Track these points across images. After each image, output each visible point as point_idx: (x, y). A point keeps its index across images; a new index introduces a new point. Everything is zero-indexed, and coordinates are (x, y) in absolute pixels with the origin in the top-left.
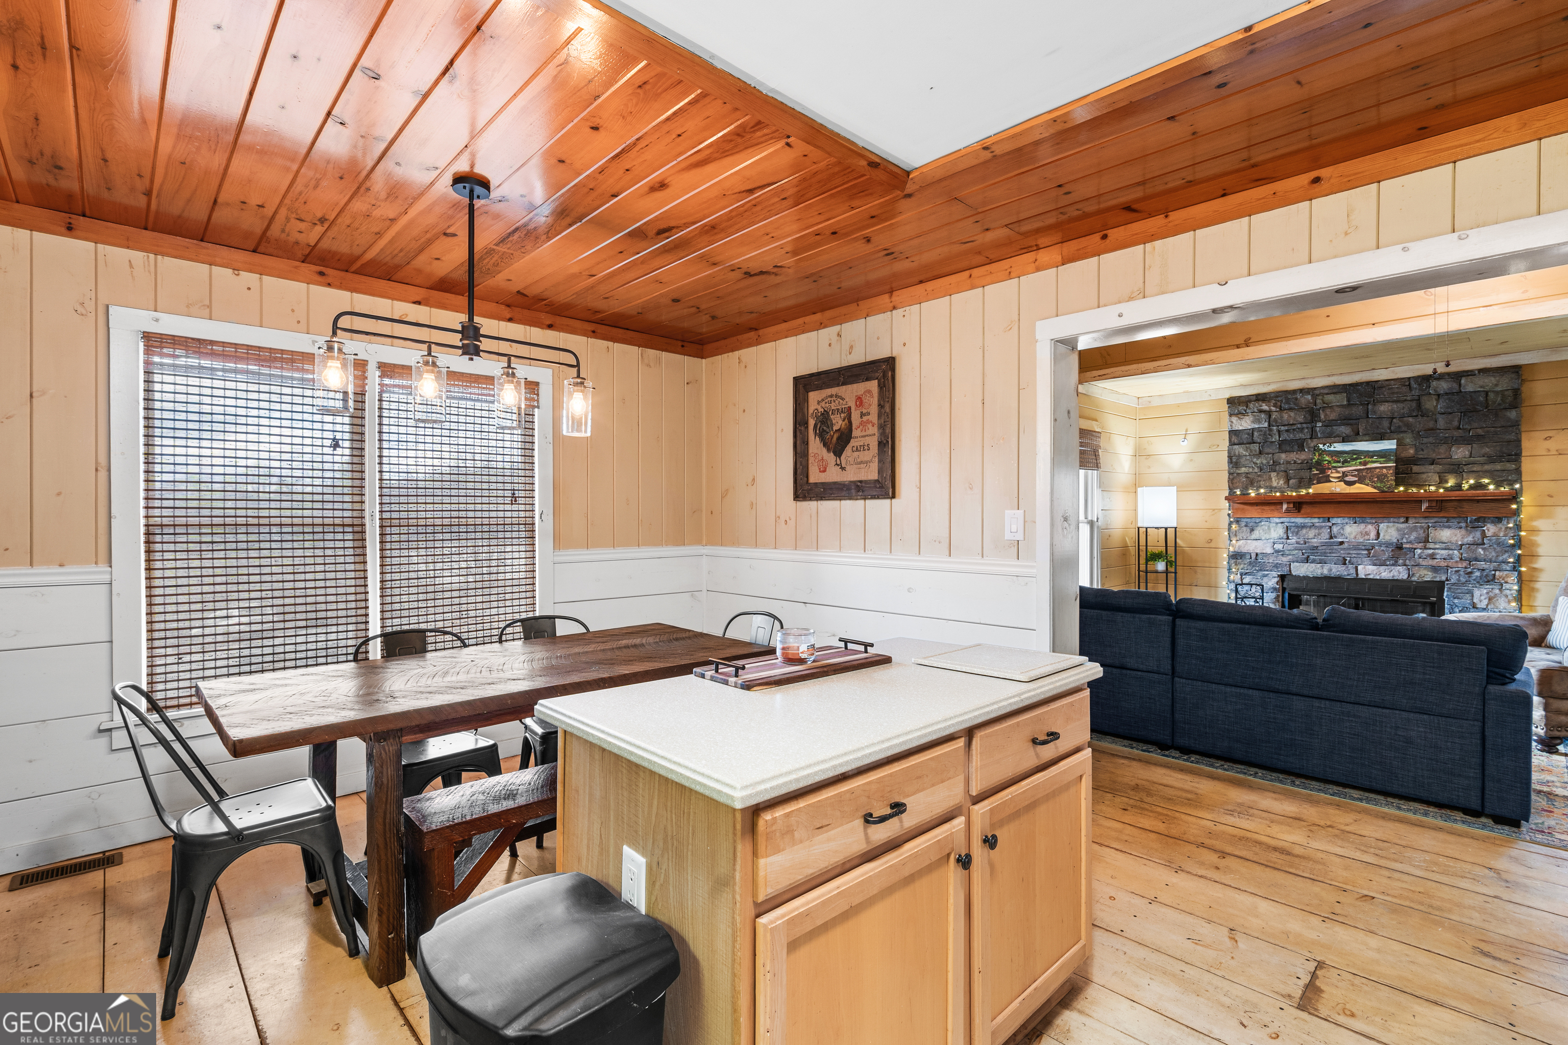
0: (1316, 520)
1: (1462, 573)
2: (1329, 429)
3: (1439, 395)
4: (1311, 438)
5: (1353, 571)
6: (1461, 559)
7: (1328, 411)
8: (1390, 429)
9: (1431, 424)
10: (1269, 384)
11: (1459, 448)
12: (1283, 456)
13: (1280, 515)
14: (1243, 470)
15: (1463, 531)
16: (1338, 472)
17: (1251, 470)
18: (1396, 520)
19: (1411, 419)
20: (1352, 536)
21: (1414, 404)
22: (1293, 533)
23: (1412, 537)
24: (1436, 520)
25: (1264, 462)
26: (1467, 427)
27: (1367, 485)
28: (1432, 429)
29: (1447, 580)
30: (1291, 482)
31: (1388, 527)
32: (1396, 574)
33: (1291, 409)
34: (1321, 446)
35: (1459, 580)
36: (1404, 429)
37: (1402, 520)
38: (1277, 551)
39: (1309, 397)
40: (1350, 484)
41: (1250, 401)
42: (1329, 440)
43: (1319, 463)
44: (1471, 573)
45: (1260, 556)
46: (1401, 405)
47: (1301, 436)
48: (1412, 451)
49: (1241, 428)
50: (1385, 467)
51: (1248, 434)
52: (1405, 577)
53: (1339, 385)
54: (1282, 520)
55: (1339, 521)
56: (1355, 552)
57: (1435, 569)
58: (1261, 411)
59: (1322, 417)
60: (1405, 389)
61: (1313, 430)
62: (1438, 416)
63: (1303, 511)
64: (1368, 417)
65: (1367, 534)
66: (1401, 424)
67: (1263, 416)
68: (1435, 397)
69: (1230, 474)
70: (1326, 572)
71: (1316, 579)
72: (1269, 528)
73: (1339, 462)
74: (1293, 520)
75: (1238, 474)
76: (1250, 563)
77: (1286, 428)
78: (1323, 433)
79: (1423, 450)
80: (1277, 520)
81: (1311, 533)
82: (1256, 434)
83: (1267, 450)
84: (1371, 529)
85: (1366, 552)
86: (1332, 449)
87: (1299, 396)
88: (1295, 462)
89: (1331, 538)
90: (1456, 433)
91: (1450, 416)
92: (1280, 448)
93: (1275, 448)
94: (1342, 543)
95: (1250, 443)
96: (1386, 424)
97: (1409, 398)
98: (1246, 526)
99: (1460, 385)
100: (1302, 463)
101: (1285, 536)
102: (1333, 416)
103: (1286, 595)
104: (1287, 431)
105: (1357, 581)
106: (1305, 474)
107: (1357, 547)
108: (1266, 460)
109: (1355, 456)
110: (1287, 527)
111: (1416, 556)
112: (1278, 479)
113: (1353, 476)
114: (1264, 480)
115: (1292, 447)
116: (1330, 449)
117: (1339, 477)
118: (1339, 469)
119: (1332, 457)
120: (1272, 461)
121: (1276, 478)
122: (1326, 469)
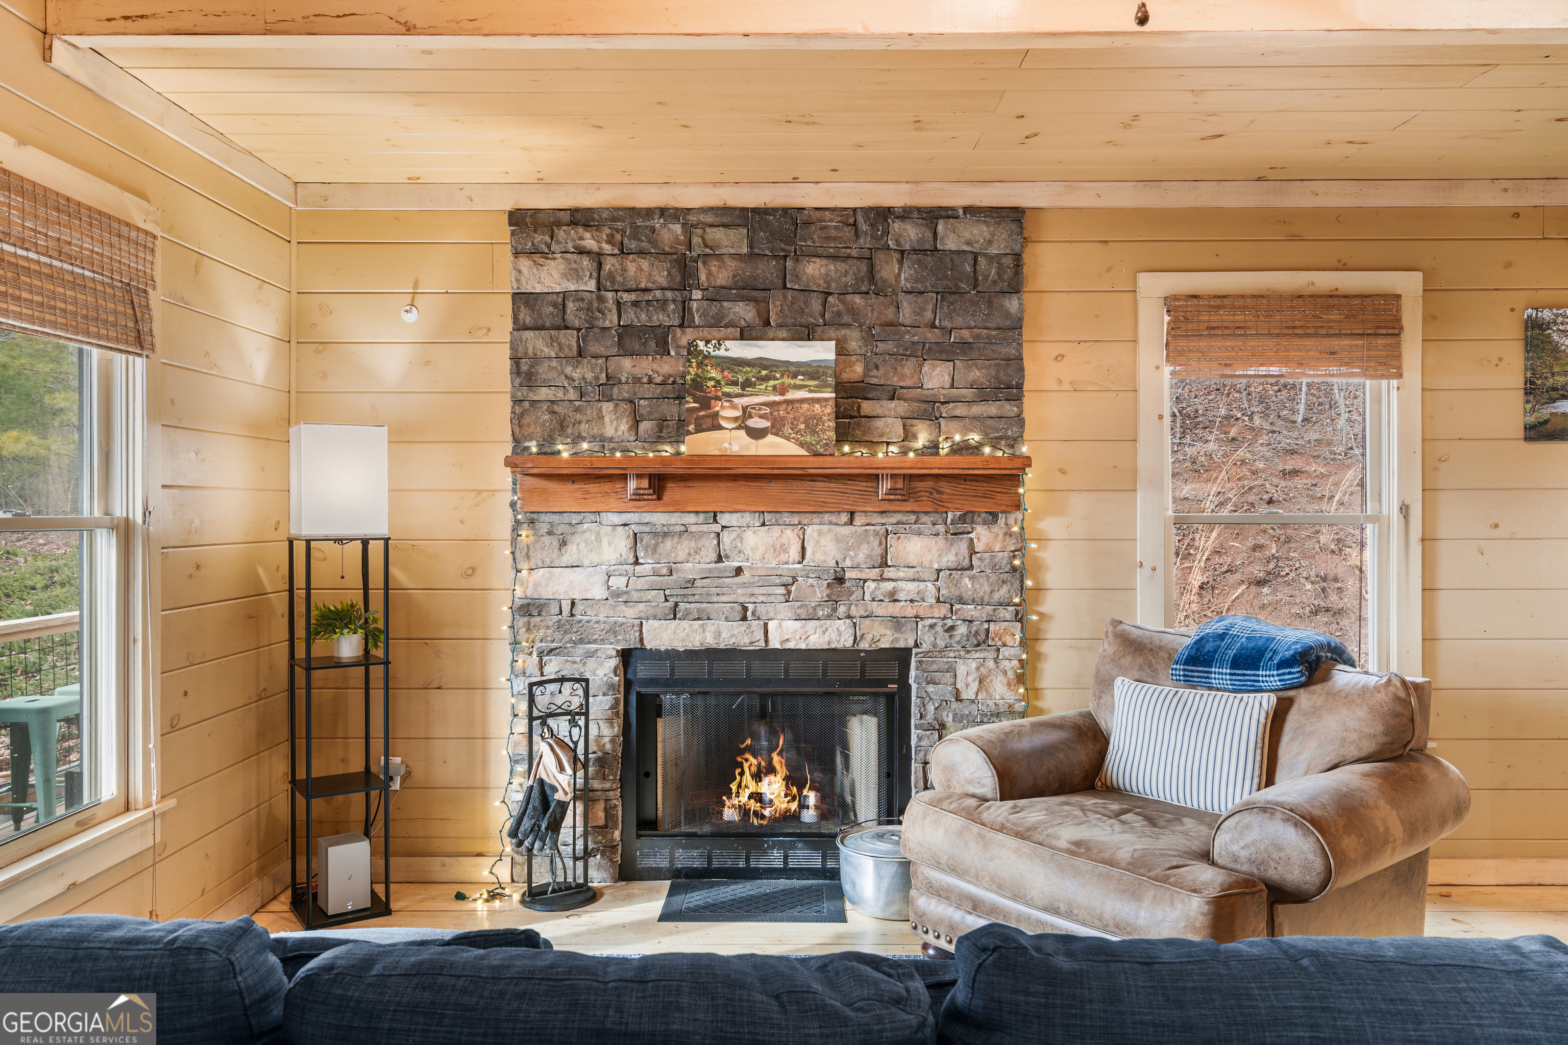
0: (690, 519)
1: (939, 629)
2: (714, 308)
3: (902, 252)
4: (681, 326)
5: (759, 635)
6: (938, 601)
7: (714, 265)
8: (823, 316)
9: (890, 314)
10: (598, 186)
11: (934, 367)
12: (627, 363)
13: (622, 506)
14: (544, 393)
15: (941, 540)
16: (734, 407)
17: (560, 395)
18: (833, 518)
19: (858, 299)
20: (758, 555)
21: (864, 267)
22: (646, 549)
23: (861, 556)
24: (898, 517)
25: (589, 376)
26: (947, 323)
27: (788, 439)
28: (891, 324)
29: (916, 645)
30: (645, 426)
31: (820, 533)
32: (834, 636)
33: (641, 253)
34: (701, 345)
35: (934, 646)
36: (847, 319)
37: (845, 518)
38: (617, 594)
39: (677, 228)
40: (756, 434)
41: (559, 224)
42: (716, 332)
43: (698, 384)
44: (952, 628)
45: (579, 607)
46: (842, 266)
47: (660, 318)
48: (859, 369)
49: (539, 289)
50: (818, 401)
51: (555, 305)
52: (849, 644)
53: (734, 209)
54: (625, 518)
55: (733, 519)
56: (762, 590)
57: (897, 623)
58: (581, 251)
59: (703, 277)
60: (848, 232)
61: (684, 307)
62: (902, 297)
63: (667, 497)
64: (785, 287)
65: (784, 549)
66: (841, 307)
67: (586, 262)
68: (897, 256)
69: (517, 402)
70: (710, 641)
71: (691, 654)
72: (599, 539)
73: (735, 383)
74: (647, 517)
75: (533, 403)
76: (559, 626)
77: (633, 297)
78: (704, 315)
79: (877, 367)
80: (616, 519)
81: (683, 548)
82: (570, 305)
83: (594, 348)
84: (791, 537)
85: (782, 590)
86: (722, 353)
87: (657, 223)
88: (650, 381)
89: (720, 559)
90: (932, 336)
91: (920, 299)
92: (620, 344)
93: (607, 346)
94: (739, 571)
95: (558, 328)
96: (816, 304)
97: (854, 253)
98: (550, 533)
99: (935, 234)
100: (663, 383)
101: (631, 560)
102: (723, 277)
103: (633, 699)
104: (635, 304)
105: (767, 654)
106: (671, 410)
107: (765, 580)
108: (592, 371)
109: (764, 373)
110: (635, 534)
111: (867, 597)
112: (617, 419)
113: (761, 417)
114: (587, 422)
115: (645, 344)
116: (717, 353)
117: (736, 419)
118: (736, 400)
119: (722, 371)
120: (604, 375)
121: (613, 417)
122: (712, 398)
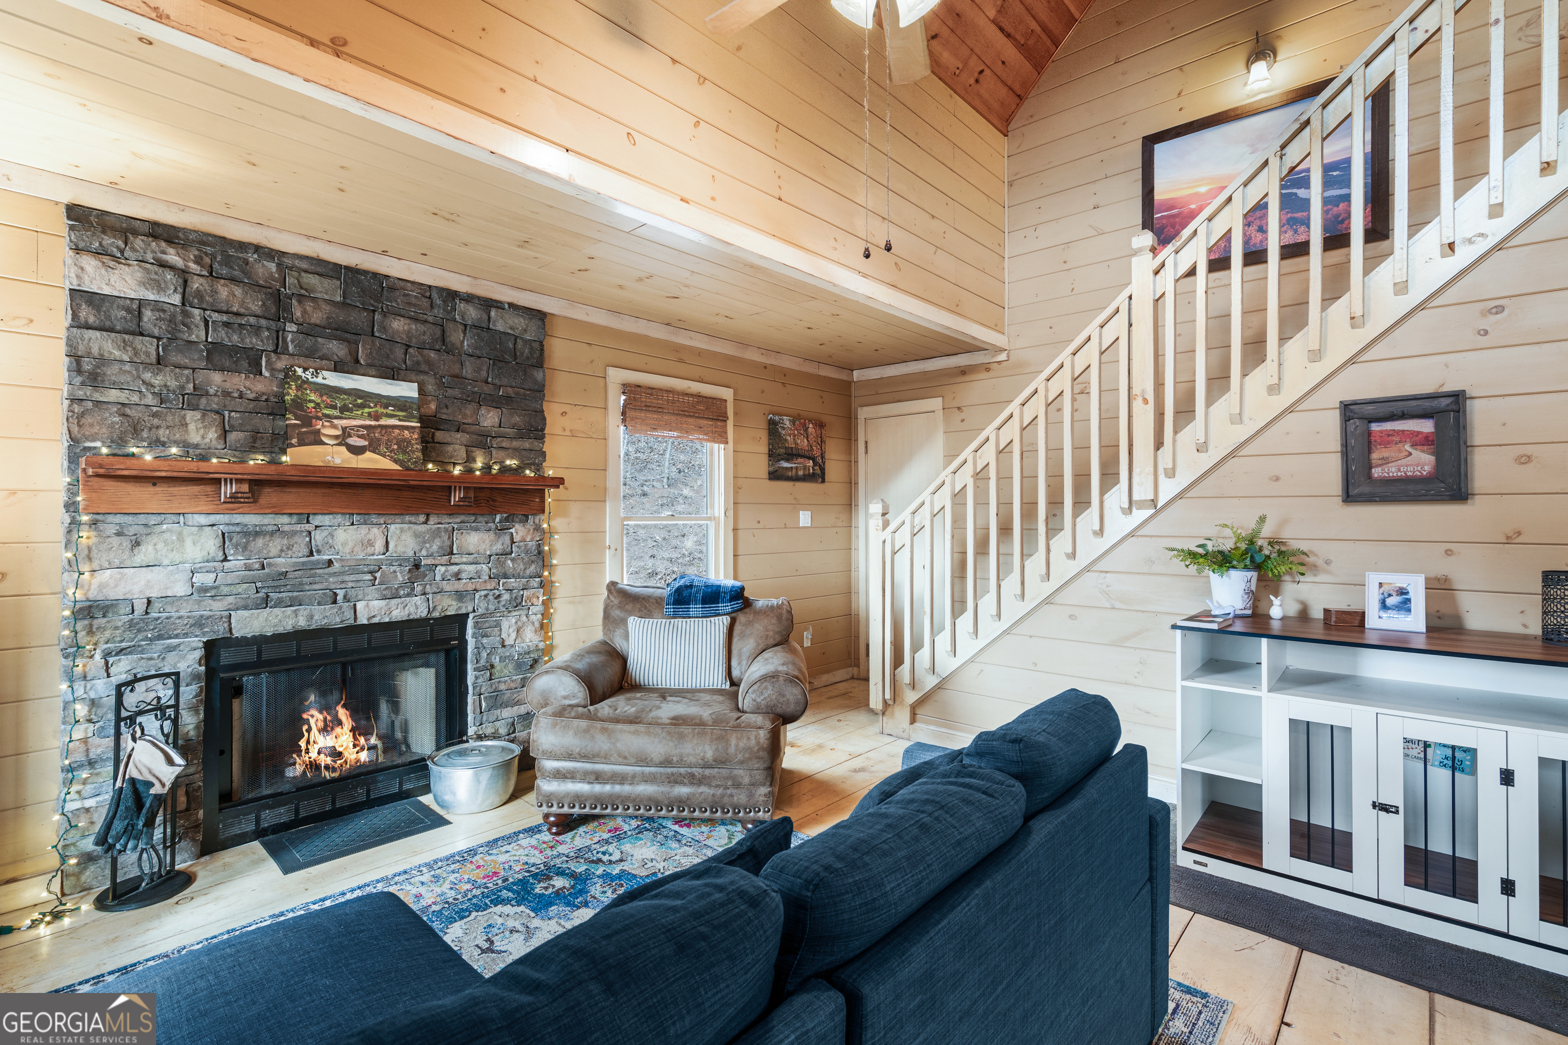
0: (285, 519)
1: (491, 597)
2: (310, 341)
3: (465, 326)
4: (275, 351)
5: (349, 614)
6: (490, 578)
7: (309, 306)
8: (405, 363)
9: (456, 369)
10: (183, 208)
11: (489, 412)
12: (217, 378)
13: (211, 508)
14: (113, 395)
15: (492, 535)
16: (334, 427)
17: (135, 398)
18: (413, 519)
19: (432, 354)
20: (348, 549)
21: (438, 331)
22: (236, 547)
23: (435, 547)
24: (462, 518)
25: (173, 384)
26: (497, 381)
27: (384, 456)
28: (457, 376)
29: (474, 611)
30: (233, 436)
31: (402, 530)
32: (412, 610)
33: (233, 280)
34: (299, 371)
35: (487, 609)
36: (424, 367)
37: (422, 518)
38: (203, 590)
39: (273, 267)
40: (357, 451)
41: (136, 233)
42: (310, 362)
43: (299, 404)
44: (499, 596)
45: (156, 605)
46: (422, 328)
47: (252, 341)
48: (433, 406)
49: (107, 291)
50: (407, 428)
51: (128, 310)
52: (424, 614)
53: (329, 263)
54: (213, 519)
55: (326, 520)
56: (352, 578)
57: (460, 596)
58: (163, 265)
59: (298, 314)
60: (425, 303)
61: (278, 335)
62: (464, 357)
63: (263, 501)
64: (373, 335)
65: (371, 544)
66: (420, 358)
67: (169, 275)
68: (461, 327)
69: (75, 400)
70: (302, 623)
71: (279, 638)
72: (181, 538)
73: (334, 407)
74: (238, 519)
75: (97, 403)
76: (131, 624)
77: (225, 318)
78: (298, 346)
79: (447, 407)
80: (203, 520)
81: (275, 546)
82: (148, 314)
83: (176, 358)
84: (376, 534)
85: (369, 577)
86: (319, 380)
87: (252, 257)
88: (241, 396)
89: (311, 553)
90: (487, 389)
91: (478, 362)
92: (209, 358)
93: (196, 359)
94: (330, 563)
95: (132, 333)
96: (399, 352)
97: (430, 319)
98: (119, 534)
99: (489, 317)
100: (255, 400)
101: (220, 556)
102: (317, 317)
103: (217, 686)
104: (226, 325)
105: (355, 630)
106: (266, 424)
107: (355, 570)
108: (176, 380)
109: (359, 401)
110: (223, 534)
111: (438, 578)
112: (205, 427)
113: (359, 437)
114: (168, 427)
115: (236, 362)
116: (315, 380)
117: (336, 437)
118: (336, 421)
119: (321, 396)
120: (191, 386)
121: (201, 425)
122: (313, 418)
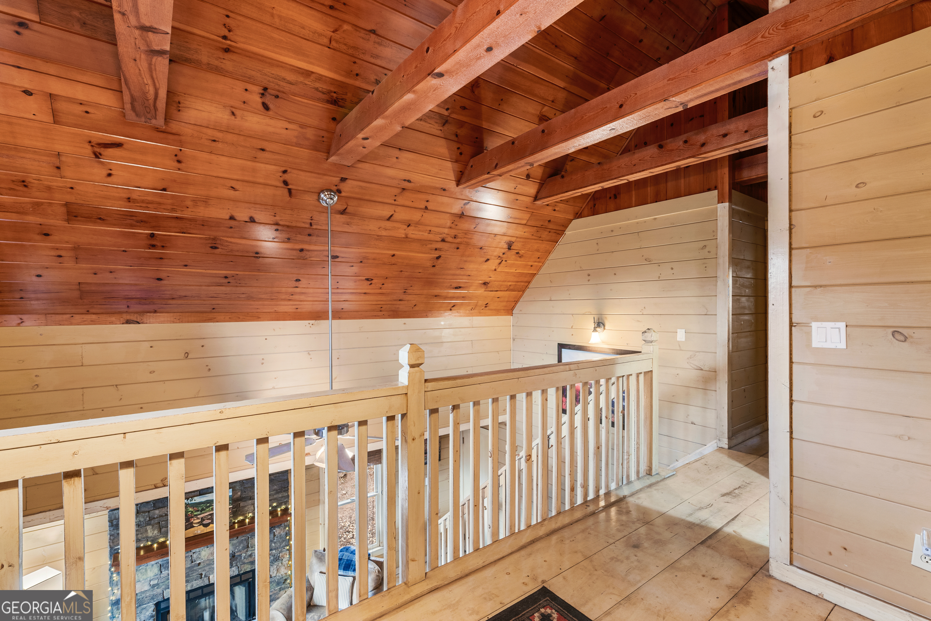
5: (206, 581)
12: (157, 512)
13: (155, 558)
16: (198, 519)
22: (164, 568)
23: (241, 548)
25: (142, 519)
30: (163, 529)
32: (232, 573)
37: (235, 538)
38: (154, 586)
40: (206, 526)
45: (138, 595)
48: (239, 493)
52: (237, 574)
54: (157, 561)
55: (197, 550)
69: (111, 535)
72: (146, 571)
73: (198, 511)
79: (245, 492)
80: (153, 562)
83: (144, 509)
86: (193, 502)
89: (192, 562)
92: (154, 506)
93: (150, 509)
94: (199, 564)
101: (159, 573)
105: (209, 586)
108: (143, 518)
109: (208, 505)
110: (160, 565)
111: (242, 558)
112: (153, 530)
113: (208, 519)
114: (141, 534)
115: (163, 504)
116: (192, 502)
117: (198, 523)
118: (198, 516)
119: (193, 508)
120: (148, 518)
121: (152, 530)
122: (190, 518)
